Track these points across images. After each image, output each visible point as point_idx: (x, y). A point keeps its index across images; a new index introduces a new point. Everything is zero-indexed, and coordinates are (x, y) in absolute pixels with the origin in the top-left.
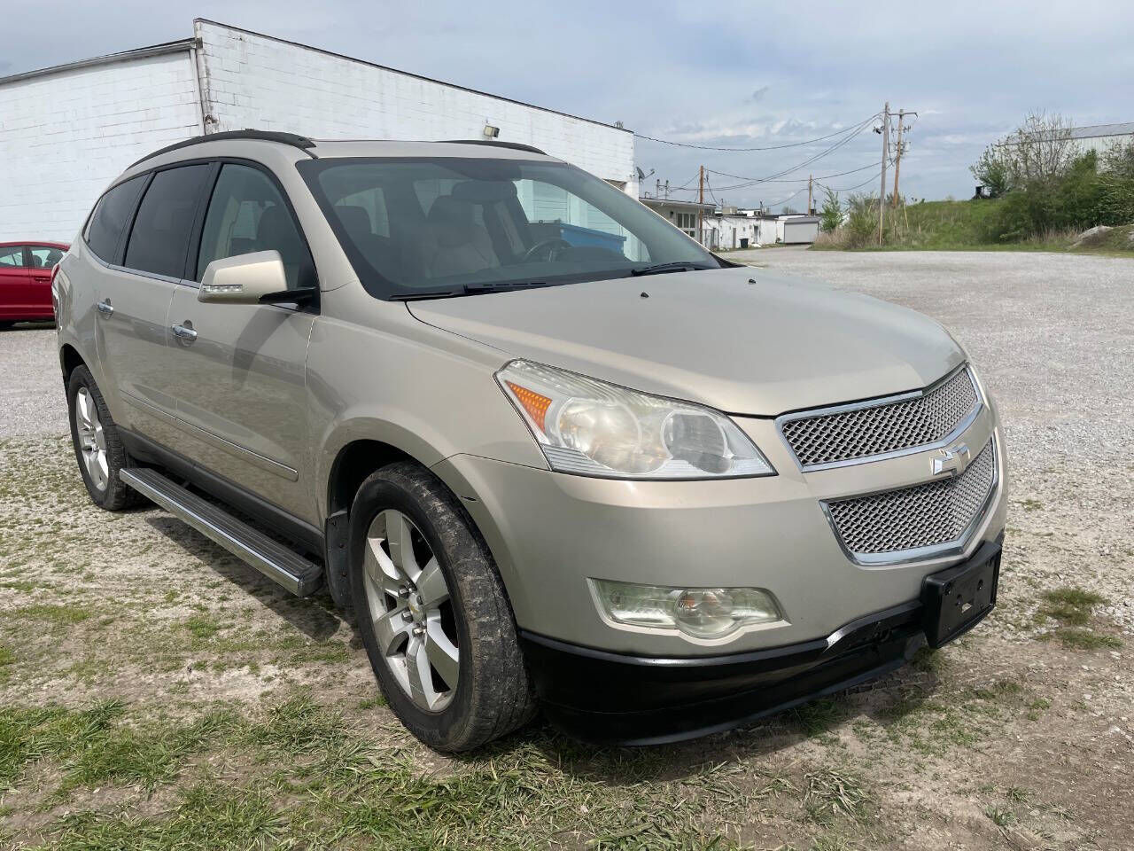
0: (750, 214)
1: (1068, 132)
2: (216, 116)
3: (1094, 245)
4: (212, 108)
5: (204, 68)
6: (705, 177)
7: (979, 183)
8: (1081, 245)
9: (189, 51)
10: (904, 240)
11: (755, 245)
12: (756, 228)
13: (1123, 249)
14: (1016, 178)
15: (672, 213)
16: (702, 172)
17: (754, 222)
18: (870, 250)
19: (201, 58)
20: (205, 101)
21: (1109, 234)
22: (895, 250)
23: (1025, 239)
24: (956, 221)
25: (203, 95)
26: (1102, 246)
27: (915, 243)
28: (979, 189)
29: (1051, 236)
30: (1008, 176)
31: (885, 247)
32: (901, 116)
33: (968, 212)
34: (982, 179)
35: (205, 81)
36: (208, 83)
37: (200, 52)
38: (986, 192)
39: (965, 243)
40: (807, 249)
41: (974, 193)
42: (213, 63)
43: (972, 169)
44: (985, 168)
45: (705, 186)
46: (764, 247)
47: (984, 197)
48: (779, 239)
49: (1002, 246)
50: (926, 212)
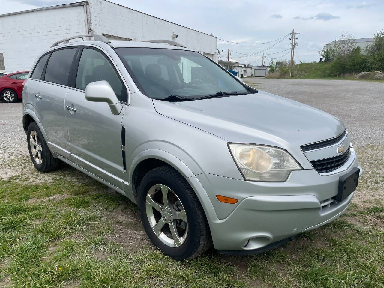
0: (243, 66)
1: (354, 40)
2: (92, 29)
3: (363, 78)
4: (91, 26)
5: (89, 12)
6: (230, 53)
7: (321, 57)
8: (359, 78)
9: (83, 6)
10: (298, 76)
11: (245, 77)
12: (245, 71)
13: (373, 79)
14: (334, 55)
15: (225, 65)
17: (244, 69)
18: (287, 79)
19: (88, 9)
20: (89, 23)
21: (367, 75)
22: (296, 79)
23: (339, 76)
24: (315, 70)
25: (88, 20)
26: (366, 78)
27: (301, 77)
28: (321, 59)
29: (347, 75)
30: (331, 56)
31: (292, 78)
32: (295, 34)
33: (318, 67)
34: (322, 56)
35: (89, 16)
36: (90, 17)
37: (88, 6)
38: (323, 60)
39: (319, 77)
40: (265, 78)
41: (319, 61)
42: (92, 10)
43: (319, 52)
44: (323, 52)
45: (230, 56)
46: (248, 77)
47: (322, 62)
48: (252, 75)
49: (331, 78)
50: (305, 67)
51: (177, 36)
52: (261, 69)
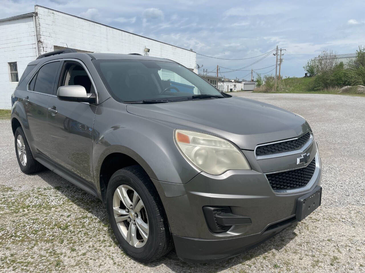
0: (233, 81)
2: (42, 40)
3: (346, 92)
4: (41, 37)
5: (38, 23)
6: (219, 69)
7: (306, 72)
8: (342, 92)
9: (33, 17)
10: (283, 90)
11: (235, 91)
12: (235, 85)
13: (356, 93)
14: (318, 71)
15: (209, 80)
16: (218, 67)
18: (272, 93)
19: (37, 20)
20: (38, 35)
21: (351, 88)
22: (281, 93)
23: (322, 90)
24: (299, 84)
25: (37, 32)
26: (349, 92)
27: (287, 91)
28: (306, 74)
29: (331, 89)
30: (315, 70)
31: (278, 92)
32: (281, 51)
33: (303, 81)
34: (307, 71)
35: (38, 28)
36: (40, 28)
37: (37, 17)
38: (308, 75)
39: (303, 91)
40: (252, 92)
41: (304, 75)
42: (41, 21)
43: (304, 67)
44: (308, 67)
45: (219, 71)
46: (237, 91)
47: (308, 76)
48: (242, 89)
49: (315, 92)
50: (290, 81)
51: (149, 50)
52: (250, 83)
